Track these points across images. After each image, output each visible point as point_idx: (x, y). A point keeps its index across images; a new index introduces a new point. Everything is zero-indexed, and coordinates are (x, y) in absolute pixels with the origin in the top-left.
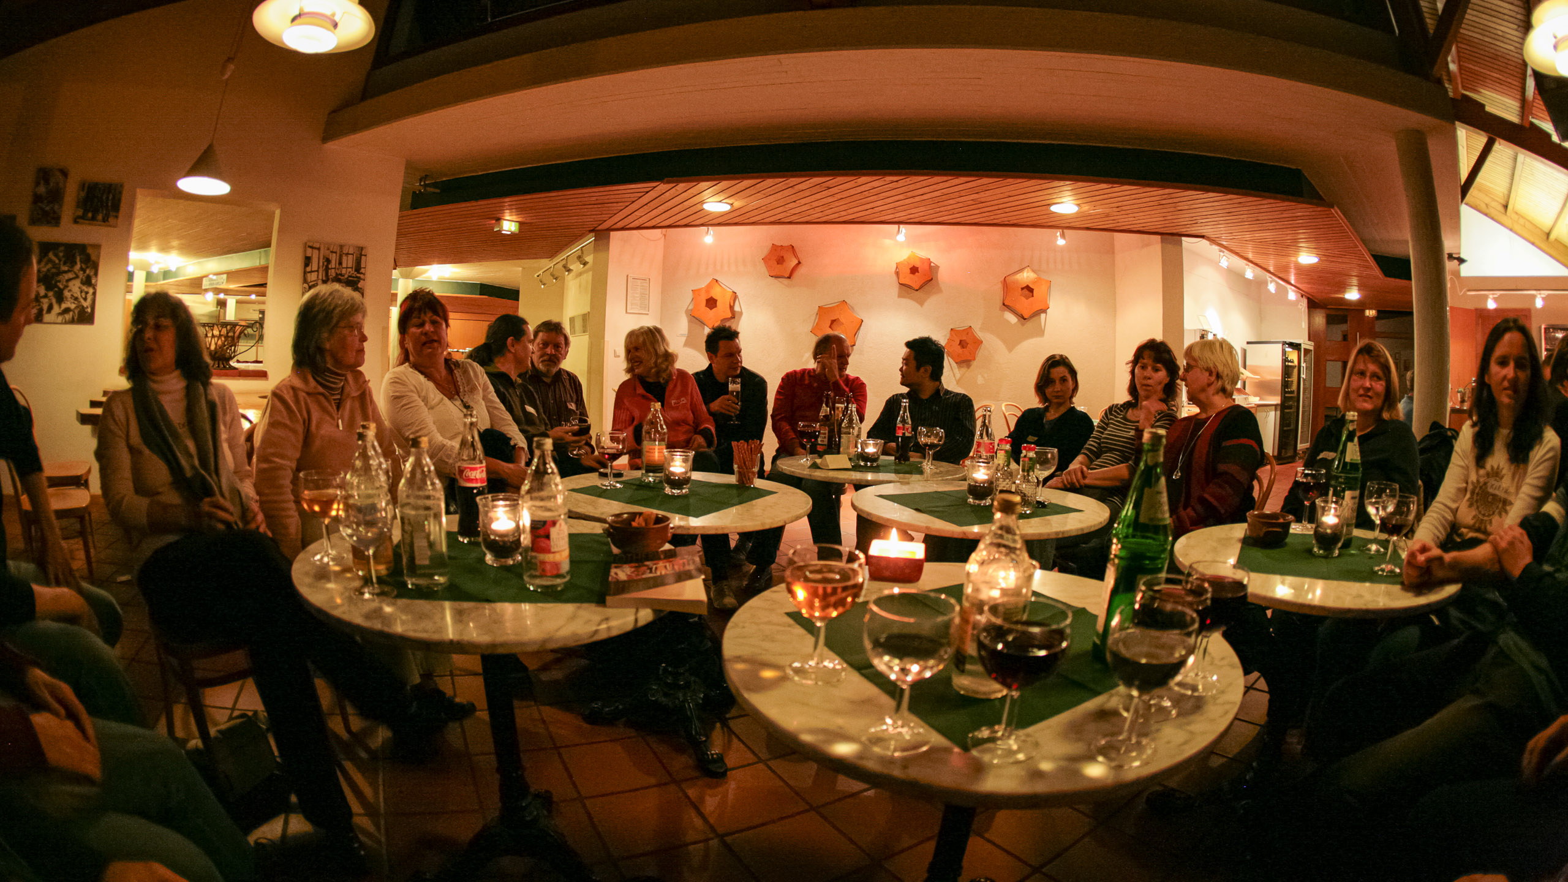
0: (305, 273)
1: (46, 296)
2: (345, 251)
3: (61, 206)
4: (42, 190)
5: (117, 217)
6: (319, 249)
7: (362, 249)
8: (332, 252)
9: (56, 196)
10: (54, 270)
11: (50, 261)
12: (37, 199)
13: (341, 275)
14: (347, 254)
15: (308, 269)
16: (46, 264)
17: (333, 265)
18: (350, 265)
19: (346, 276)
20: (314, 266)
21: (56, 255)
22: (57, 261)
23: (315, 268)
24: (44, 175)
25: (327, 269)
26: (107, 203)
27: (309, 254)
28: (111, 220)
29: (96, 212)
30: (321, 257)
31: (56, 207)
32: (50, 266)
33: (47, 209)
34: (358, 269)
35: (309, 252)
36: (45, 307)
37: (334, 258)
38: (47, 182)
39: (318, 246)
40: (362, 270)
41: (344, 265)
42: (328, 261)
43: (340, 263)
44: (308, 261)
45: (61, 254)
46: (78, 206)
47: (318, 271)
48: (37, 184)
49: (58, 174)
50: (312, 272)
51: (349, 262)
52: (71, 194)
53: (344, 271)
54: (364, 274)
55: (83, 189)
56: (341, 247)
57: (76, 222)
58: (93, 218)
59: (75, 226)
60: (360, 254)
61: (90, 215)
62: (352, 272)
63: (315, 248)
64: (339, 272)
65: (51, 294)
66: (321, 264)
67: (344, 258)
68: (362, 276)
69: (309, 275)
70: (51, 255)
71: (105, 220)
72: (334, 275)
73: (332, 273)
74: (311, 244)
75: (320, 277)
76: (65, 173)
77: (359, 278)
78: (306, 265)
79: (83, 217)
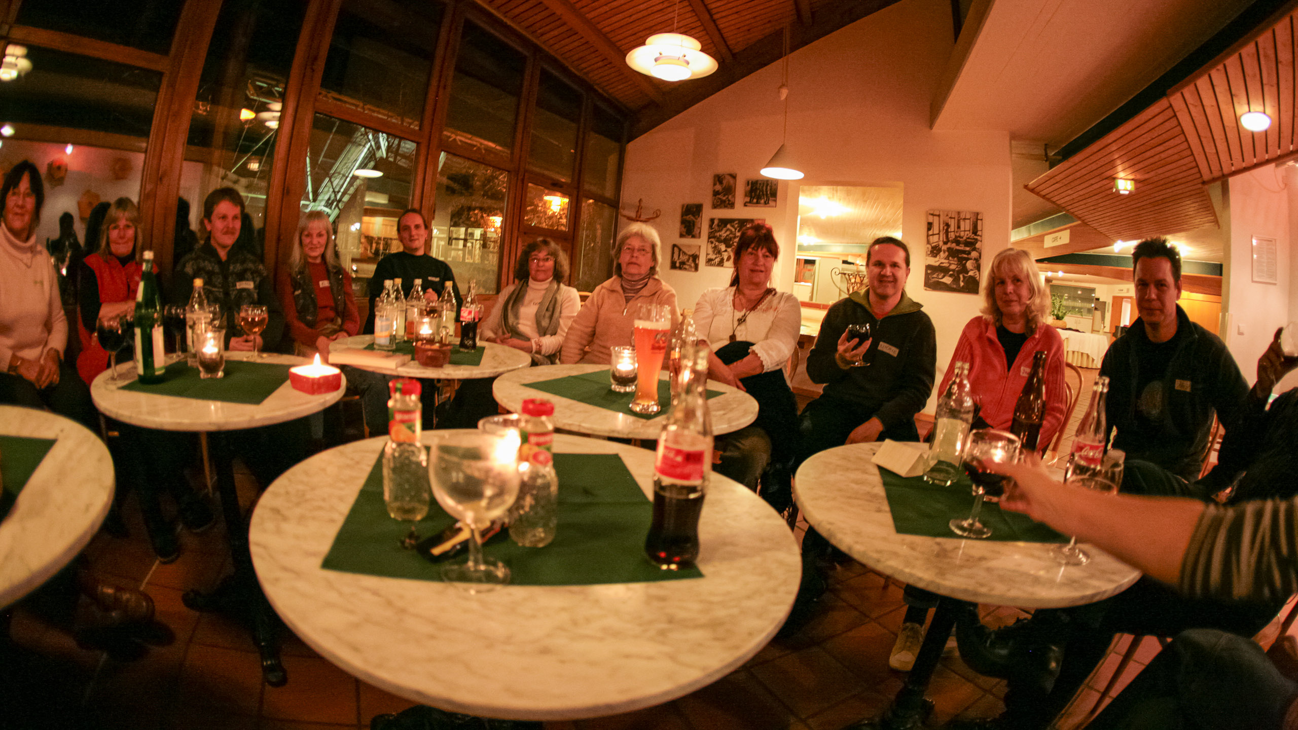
0: (928, 236)
1: (726, 251)
2: (962, 216)
3: (734, 196)
4: (718, 187)
5: (775, 201)
6: (939, 216)
7: (978, 214)
8: (951, 218)
9: (729, 190)
10: (731, 236)
11: (728, 229)
12: (716, 193)
13: (960, 237)
14: (965, 219)
15: (930, 233)
16: (726, 232)
17: (952, 229)
18: (967, 228)
19: (964, 238)
20: (935, 229)
21: (733, 226)
22: (733, 230)
23: (936, 231)
24: (719, 179)
25: (947, 232)
26: (767, 192)
27: (931, 221)
28: (771, 203)
29: (759, 198)
30: (941, 223)
31: (730, 197)
32: (728, 233)
33: (724, 198)
34: (975, 232)
35: (931, 219)
36: (725, 258)
37: (953, 223)
38: (721, 183)
39: (938, 214)
40: (979, 233)
41: (962, 229)
42: (948, 225)
43: (959, 227)
44: (930, 226)
45: (736, 226)
46: (746, 195)
47: (939, 234)
48: (715, 184)
49: (728, 177)
50: (933, 235)
51: (966, 226)
52: (740, 190)
53: (962, 234)
54: (981, 236)
55: (748, 185)
56: (959, 213)
57: (745, 205)
58: (758, 203)
59: (746, 208)
60: (976, 220)
61: (755, 201)
62: (970, 234)
63: (936, 215)
64: (958, 235)
65: (729, 250)
66: (941, 228)
67: (962, 223)
68: (979, 238)
69: (931, 237)
70: (729, 226)
71: (766, 203)
72: (954, 237)
73: (952, 236)
74: (932, 212)
75: (941, 239)
76: (734, 177)
77: (977, 239)
78: (929, 229)
79: (750, 202)
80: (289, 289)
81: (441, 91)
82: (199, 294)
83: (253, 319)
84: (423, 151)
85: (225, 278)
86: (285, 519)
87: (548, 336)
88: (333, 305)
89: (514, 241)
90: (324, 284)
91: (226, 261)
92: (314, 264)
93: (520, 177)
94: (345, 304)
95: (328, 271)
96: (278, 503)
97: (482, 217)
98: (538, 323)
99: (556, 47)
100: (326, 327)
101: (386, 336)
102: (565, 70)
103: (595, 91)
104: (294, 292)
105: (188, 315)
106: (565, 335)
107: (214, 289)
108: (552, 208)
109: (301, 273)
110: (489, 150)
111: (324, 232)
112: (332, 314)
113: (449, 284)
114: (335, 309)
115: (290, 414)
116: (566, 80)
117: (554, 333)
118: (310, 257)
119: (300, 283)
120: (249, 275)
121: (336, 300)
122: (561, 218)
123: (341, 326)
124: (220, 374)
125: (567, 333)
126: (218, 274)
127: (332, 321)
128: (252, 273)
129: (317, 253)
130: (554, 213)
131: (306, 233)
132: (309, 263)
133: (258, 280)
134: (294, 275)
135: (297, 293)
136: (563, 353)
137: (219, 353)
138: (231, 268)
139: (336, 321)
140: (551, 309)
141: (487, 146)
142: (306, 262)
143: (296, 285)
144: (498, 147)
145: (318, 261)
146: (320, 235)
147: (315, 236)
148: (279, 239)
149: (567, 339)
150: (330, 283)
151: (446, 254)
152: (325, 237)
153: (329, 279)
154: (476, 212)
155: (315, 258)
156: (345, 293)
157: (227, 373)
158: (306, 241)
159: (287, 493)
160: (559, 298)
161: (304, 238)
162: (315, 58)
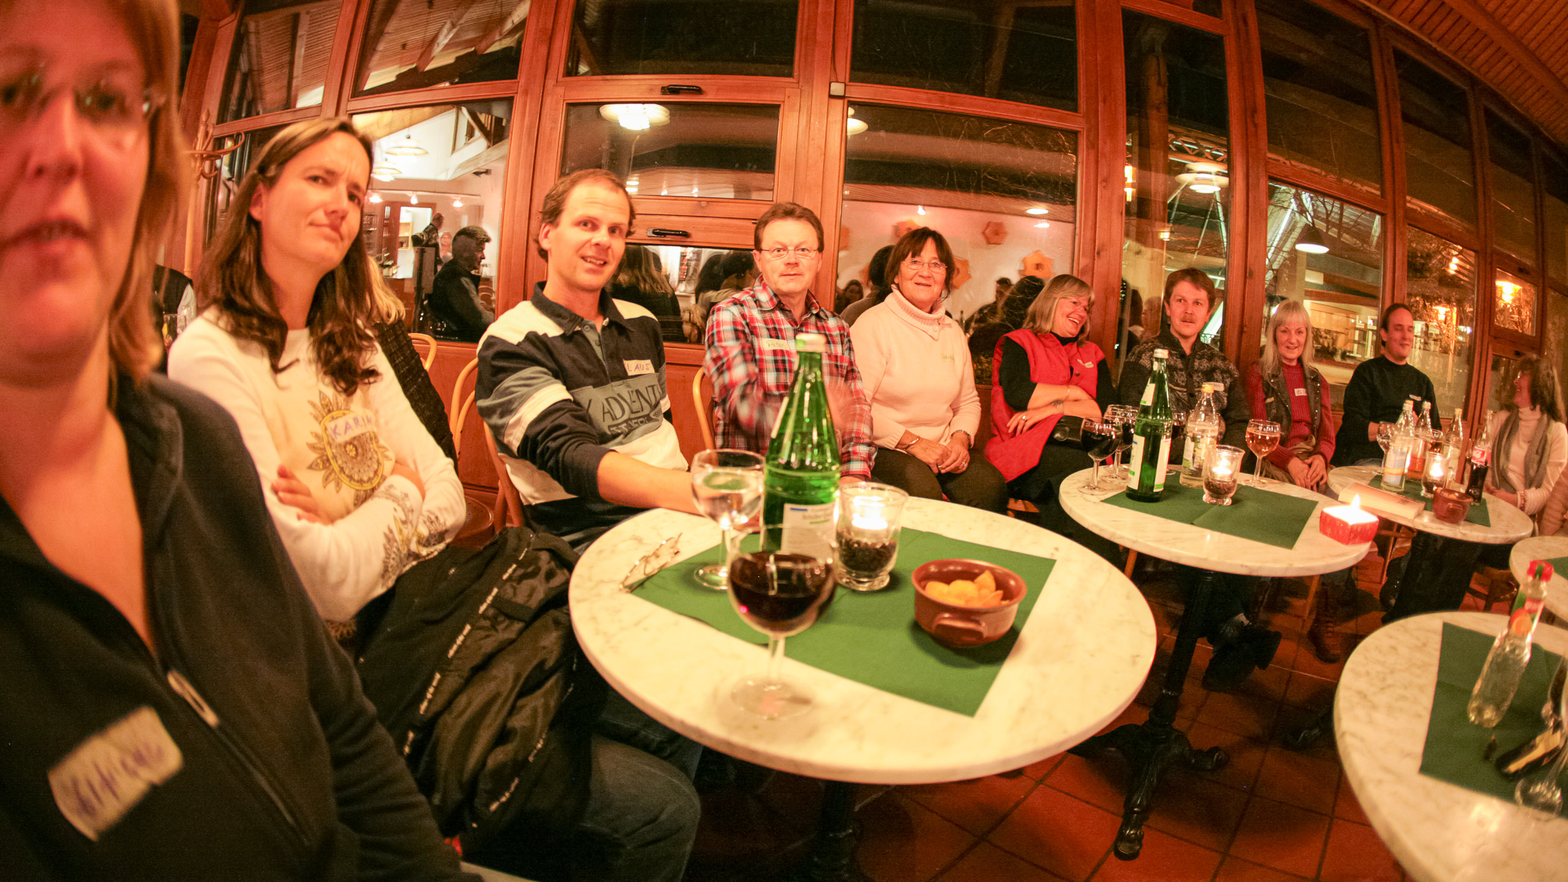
80: (1260, 395)
81: (1395, 145)
82: (1208, 401)
83: (1264, 437)
84: (1390, 226)
85: (1190, 376)
86: (1374, 707)
87: (1533, 489)
88: (1310, 420)
89: (1485, 347)
90: (1300, 392)
91: (1190, 355)
92: (1289, 367)
93: (1489, 260)
94: (1322, 420)
95: (1305, 378)
96: (1362, 684)
97: (1425, 305)
98: (1526, 469)
99: (1491, 74)
100: (1298, 446)
101: (1397, 474)
102: (1506, 107)
103: (1540, 133)
104: (1265, 399)
105: (1189, 425)
106: (1551, 489)
107: (1176, 388)
108: (1504, 297)
109: (1274, 376)
110: (1429, 215)
111: (1303, 329)
112: (1306, 430)
113: (1427, 405)
114: (1310, 425)
115: (1328, 566)
116: (1506, 118)
117: (1538, 486)
118: (1286, 358)
119: (1273, 389)
120: (1217, 376)
121: (1313, 415)
122: (1513, 313)
123: (1315, 447)
124: (1228, 501)
125: (1554, 489)
126: (1181, 370)
127: (1306, 439)
128: (1223, 372)
129: (1294, 354)
130: (1506, 305)
131: (1283, 328)
132: (1283, 364)
133: (1228, 381)
134: (1266, 378)
135: (1269, 400)
136: (1545, 516)
137: (1231, 476)
138: (1196, 364)
139: (1311, 441)
140: (1540, 451)
141: (1429, 211)
142: (1281, 364)
143: (1269, 391)
144: (1441, 213)
145: (1294, 364)
146: (1299, 332)
147: (1293, 332)
148: (1241, 332)
149: (1552, 495)
150: (1307, 392)
151: (1423, 361)
152: (1304, 335)
153: (1305, 387)
154: (1418, 299)
155: (1291, 360)
156: (1322, 405)
157: (1235, 501)
158: (1282, 337)
159: (1368, 673)
160: (1549, 437)
161: (1279, 334)
162: (1254, 111)
